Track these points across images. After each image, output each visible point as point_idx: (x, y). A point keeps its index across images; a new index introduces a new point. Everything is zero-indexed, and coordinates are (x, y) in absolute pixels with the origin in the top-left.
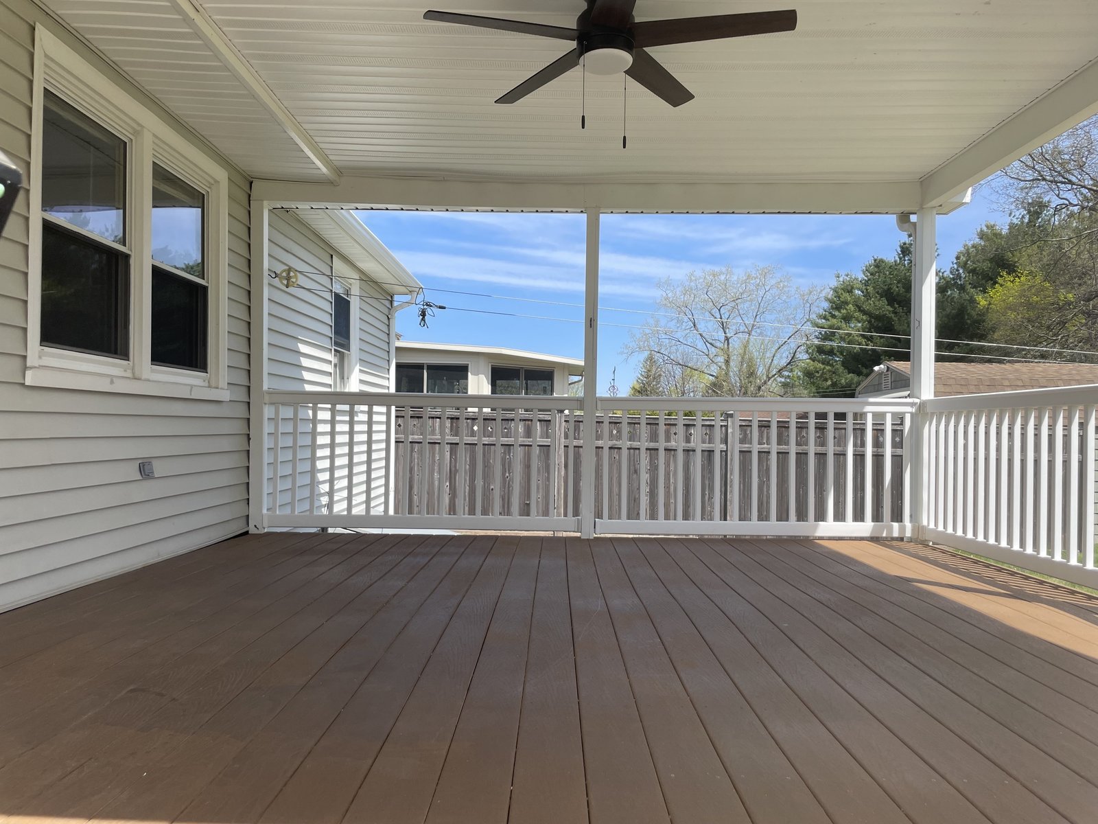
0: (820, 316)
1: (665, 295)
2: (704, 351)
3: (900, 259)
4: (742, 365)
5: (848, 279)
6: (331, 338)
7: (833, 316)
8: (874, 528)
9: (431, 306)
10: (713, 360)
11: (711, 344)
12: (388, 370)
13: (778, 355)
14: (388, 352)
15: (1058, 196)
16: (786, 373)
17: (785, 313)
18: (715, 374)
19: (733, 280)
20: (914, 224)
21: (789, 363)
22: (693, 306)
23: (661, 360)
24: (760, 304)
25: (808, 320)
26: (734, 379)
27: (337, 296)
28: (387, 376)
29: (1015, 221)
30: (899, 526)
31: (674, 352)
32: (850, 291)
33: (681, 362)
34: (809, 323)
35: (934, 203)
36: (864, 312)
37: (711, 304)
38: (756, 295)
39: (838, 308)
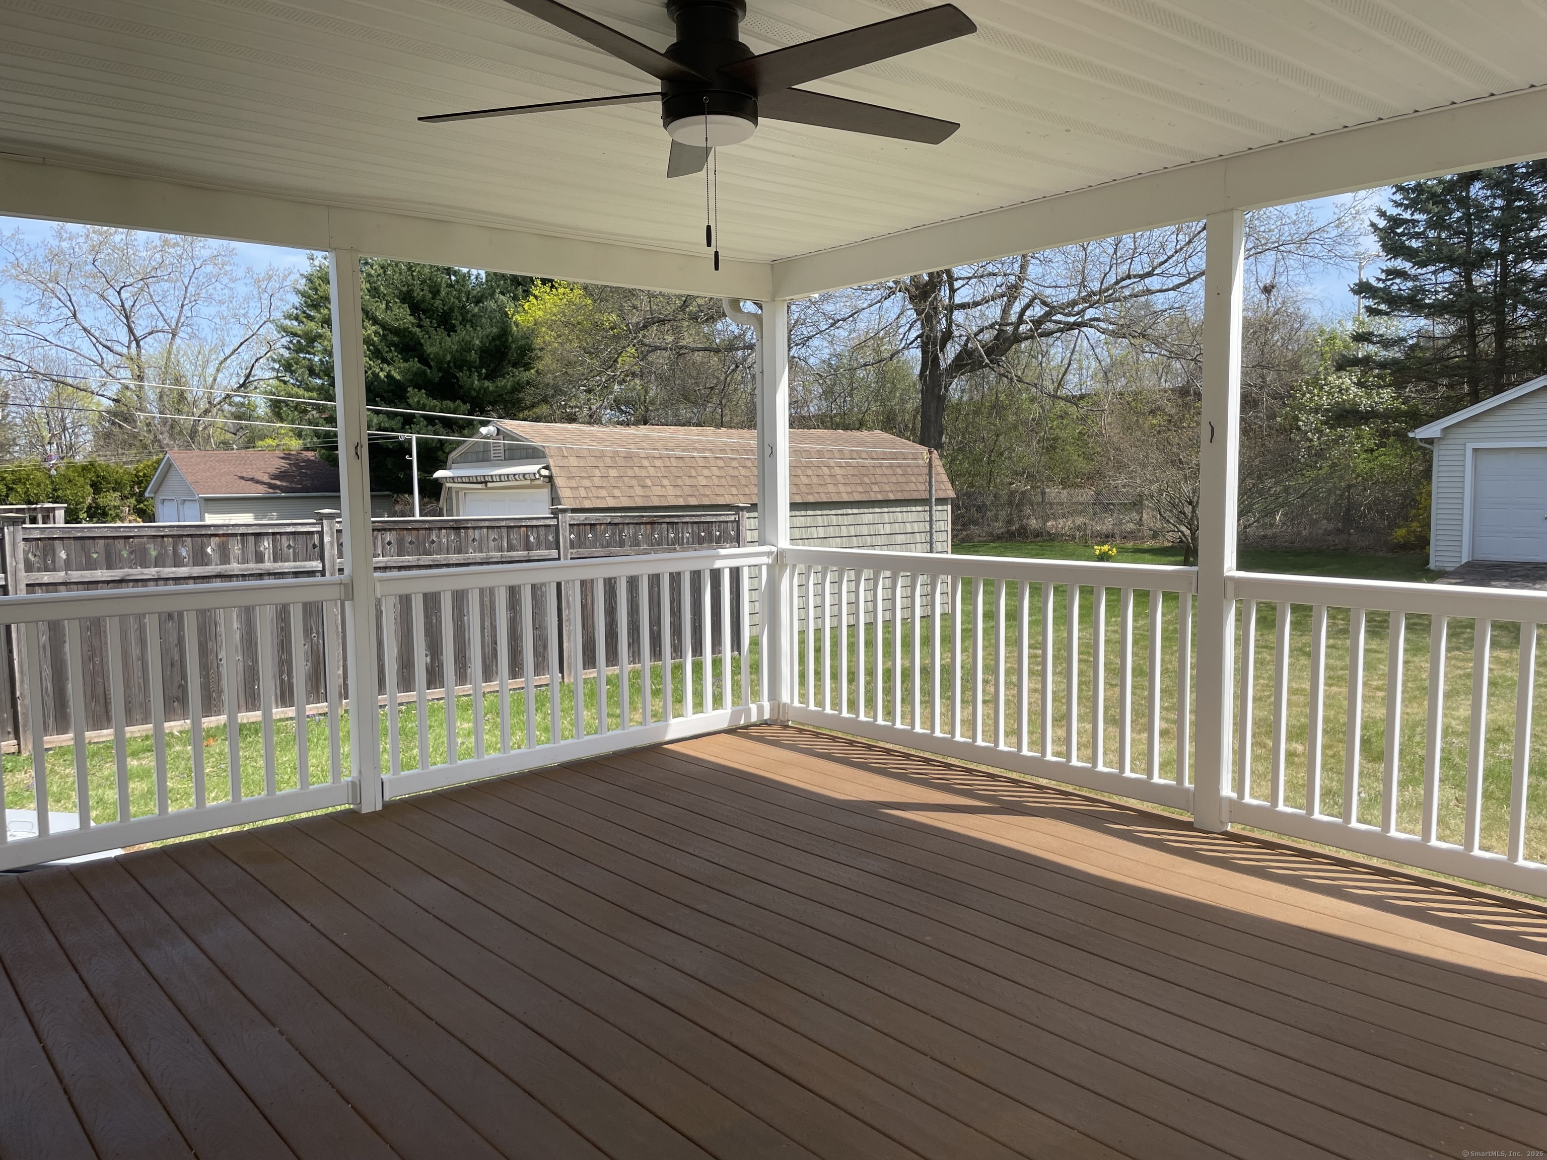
0: (288, 316)
2: (94, 359)
4: (164, 384)
8: (734, 714)
10: (112, 373)
11: (105, 346)
13: (225, 372)
16: (238, 399)
17: (230, 305)
18: (116, 397)
20: (757, 316)
21: (243, 384)
22: (69, 282)
24: (186, 288)
25: (268, 320)
30: (757, 705)
31: (38, 359)
33: (52, 376)
34: (270, 325)
37: (103, 281)
39: (314, 306)
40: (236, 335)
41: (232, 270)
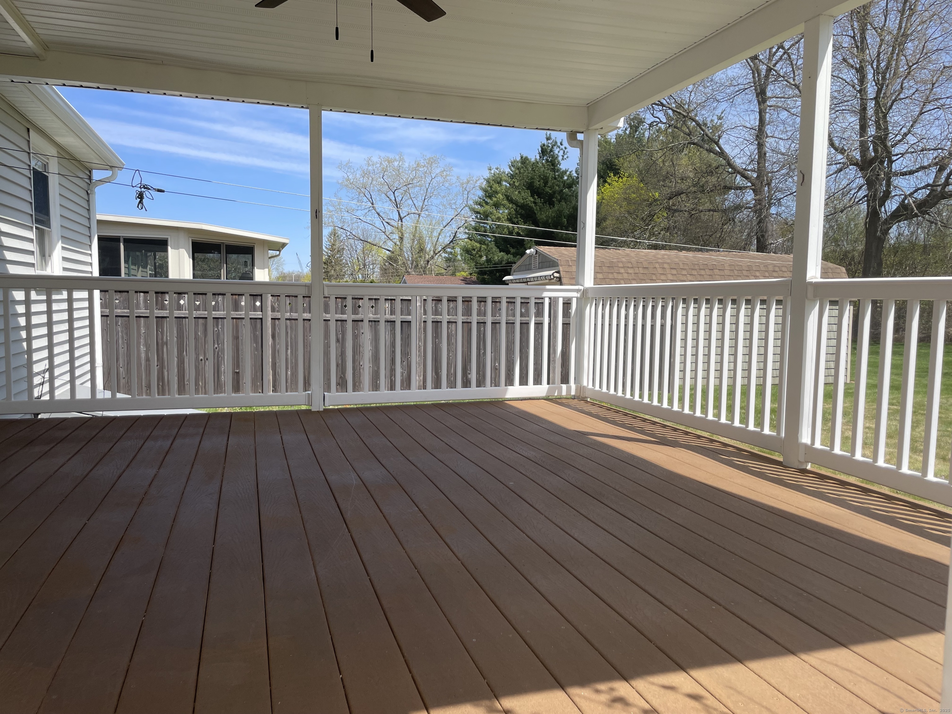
0: (476, 203)
1: (346, 176)
2: (381, 229)
3: (540, 157)
4: (413, 242)
5: (498, 172)
6: (32, 215)
7: (487, 203)
8: (549, 389)
9: (149, 189)
10: (389, 236)
11: (387, 223)
12: (90, 246)
13: (443, 235)
14: (89, 228)
15: (653, 115)
16: (449, 250)
17: (448, 198)
18: (391, 249)
19: (405, 166)
20: (581, 142)
21: (452, 241)
22: (371, 188)
23: (344, 236)
24: (427, 189)
25: (466, 206)
26: (407, 254)
27: (36, 172)
28: (90, 252)
29: (620, 132)
30: (567, 387)
31: (355, 229)
32: (499, 183)
33: (361, 238)
34: (467, 208)
35: (598, 126)
36: (511, 201)
37: (387, 187)
38: (424, 181)
39: (490, 197)
40: (451, 214)
41: (450, 179)
